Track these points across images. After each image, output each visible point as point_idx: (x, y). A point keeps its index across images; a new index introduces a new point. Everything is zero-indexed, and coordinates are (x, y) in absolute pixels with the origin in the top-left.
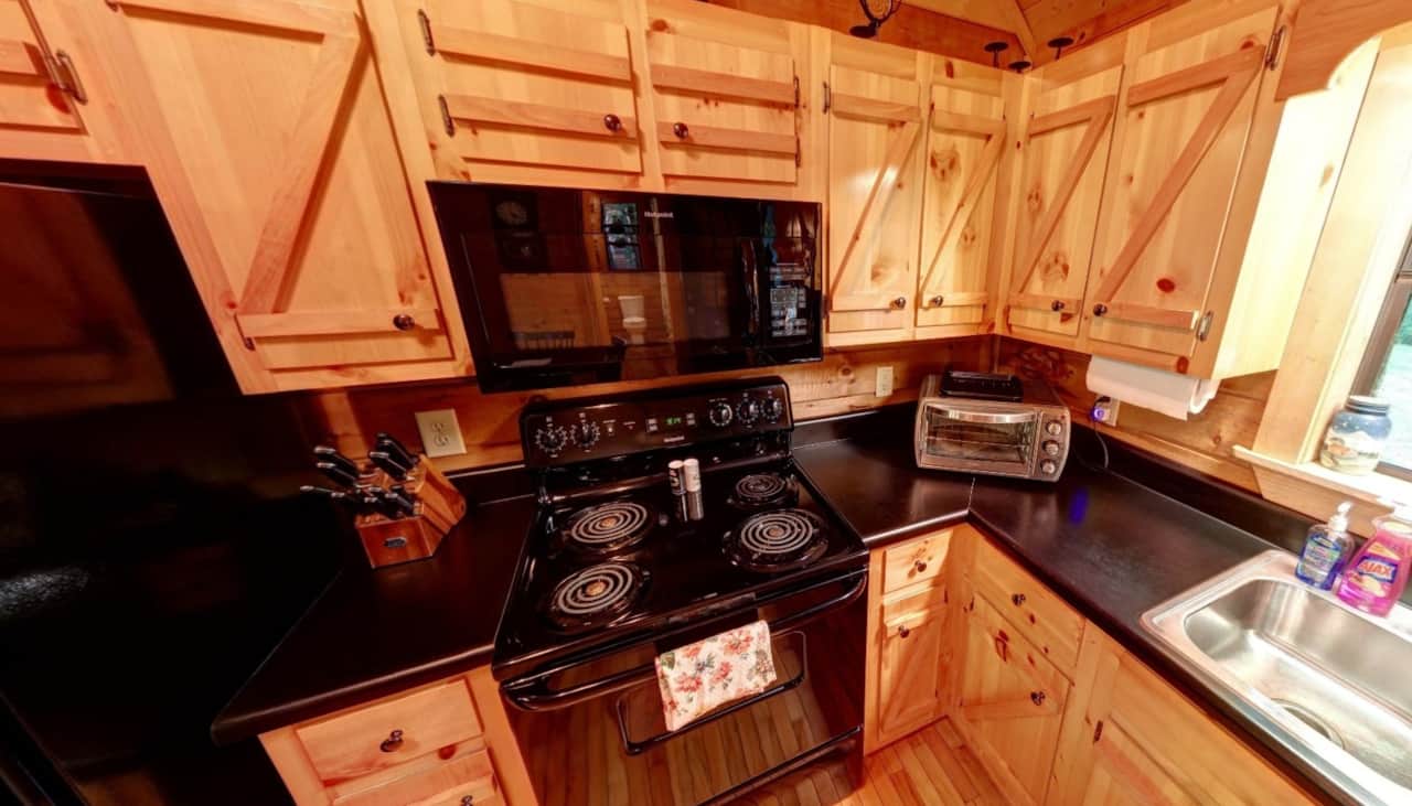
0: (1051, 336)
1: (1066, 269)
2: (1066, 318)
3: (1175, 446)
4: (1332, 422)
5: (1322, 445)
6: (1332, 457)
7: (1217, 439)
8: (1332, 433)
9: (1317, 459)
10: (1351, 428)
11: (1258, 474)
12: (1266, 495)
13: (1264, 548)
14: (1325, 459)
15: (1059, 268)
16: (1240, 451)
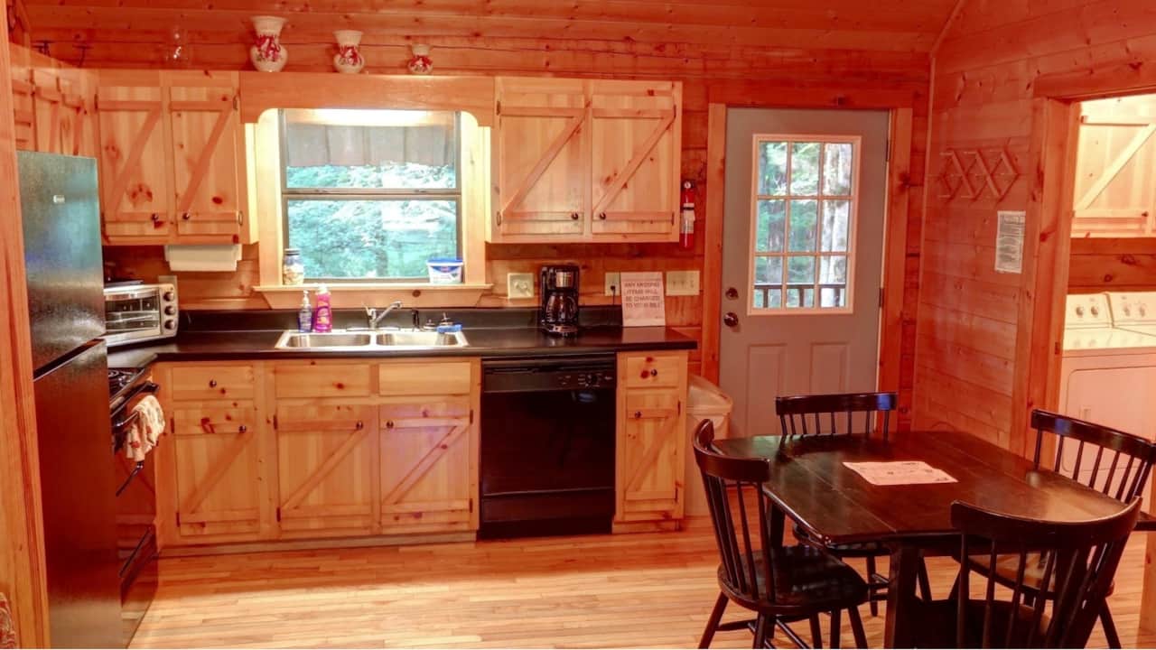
0: (151, 239)
1: (149, 194)
2: (158, 224)
3: (218, 300)
4: (284, 263)
5: (284, 275)
6: (290, 279)
7: (241, 287)
8: (285, 266)
9: (284, 283)
10: (291, 263)
11: (266, 296)
12: (273, 307)
13: (282, 333)
14: (287, 280)
15: (144, 194)
16: (257, 288)
